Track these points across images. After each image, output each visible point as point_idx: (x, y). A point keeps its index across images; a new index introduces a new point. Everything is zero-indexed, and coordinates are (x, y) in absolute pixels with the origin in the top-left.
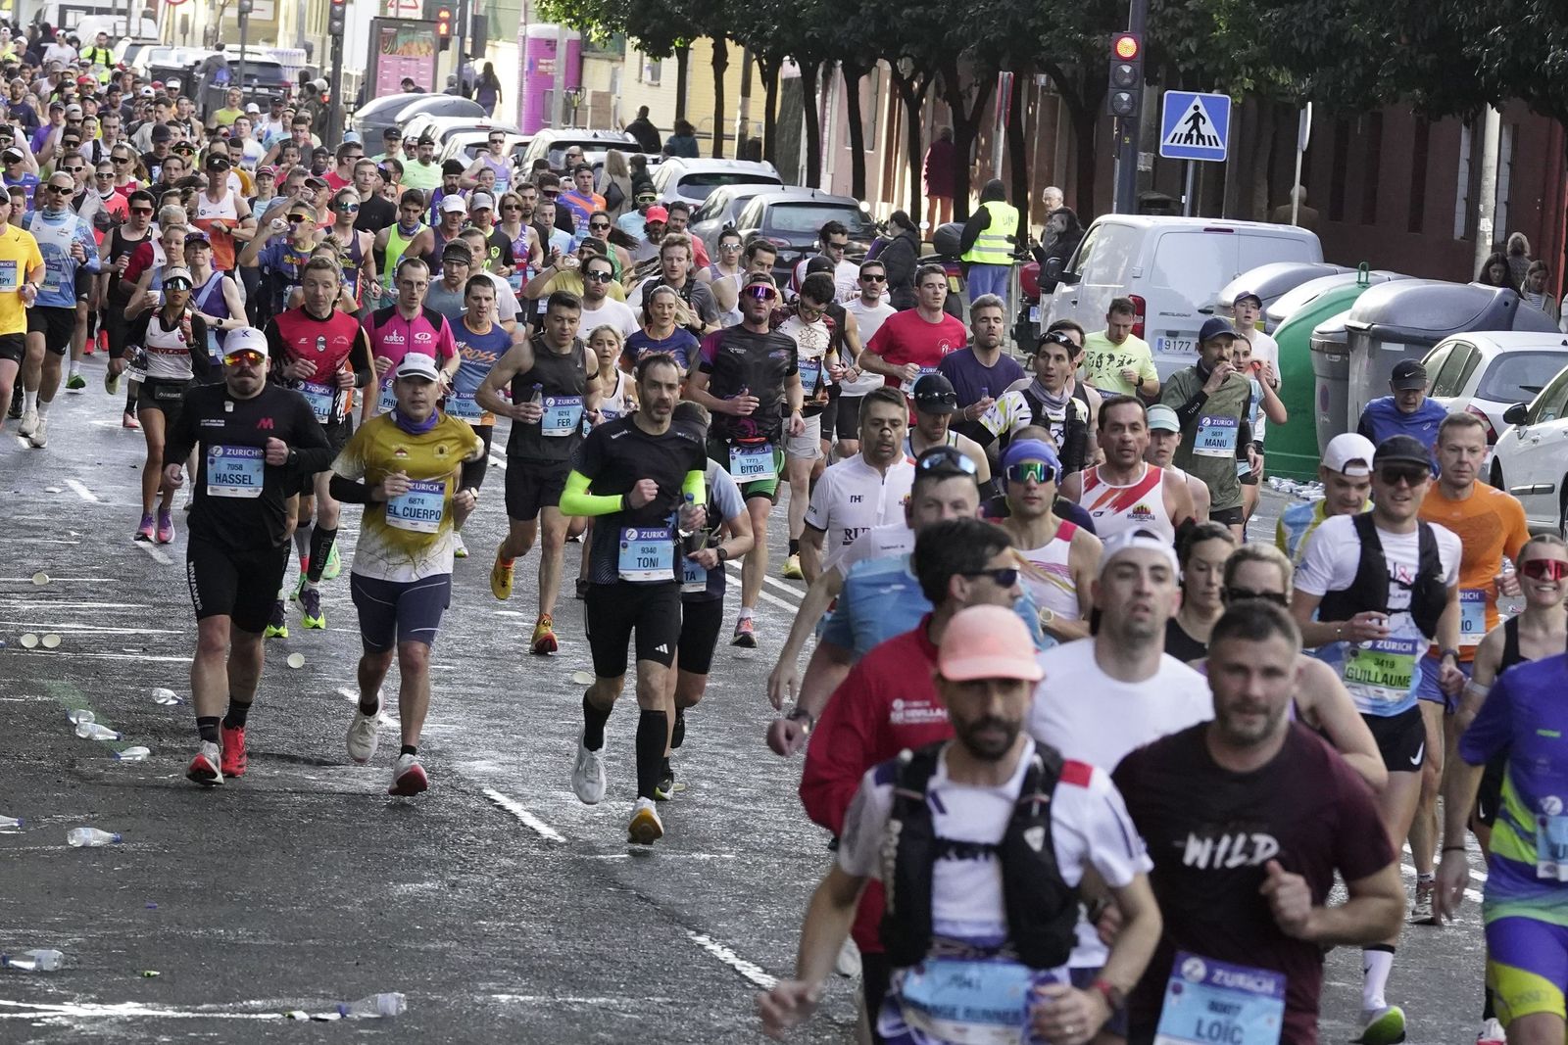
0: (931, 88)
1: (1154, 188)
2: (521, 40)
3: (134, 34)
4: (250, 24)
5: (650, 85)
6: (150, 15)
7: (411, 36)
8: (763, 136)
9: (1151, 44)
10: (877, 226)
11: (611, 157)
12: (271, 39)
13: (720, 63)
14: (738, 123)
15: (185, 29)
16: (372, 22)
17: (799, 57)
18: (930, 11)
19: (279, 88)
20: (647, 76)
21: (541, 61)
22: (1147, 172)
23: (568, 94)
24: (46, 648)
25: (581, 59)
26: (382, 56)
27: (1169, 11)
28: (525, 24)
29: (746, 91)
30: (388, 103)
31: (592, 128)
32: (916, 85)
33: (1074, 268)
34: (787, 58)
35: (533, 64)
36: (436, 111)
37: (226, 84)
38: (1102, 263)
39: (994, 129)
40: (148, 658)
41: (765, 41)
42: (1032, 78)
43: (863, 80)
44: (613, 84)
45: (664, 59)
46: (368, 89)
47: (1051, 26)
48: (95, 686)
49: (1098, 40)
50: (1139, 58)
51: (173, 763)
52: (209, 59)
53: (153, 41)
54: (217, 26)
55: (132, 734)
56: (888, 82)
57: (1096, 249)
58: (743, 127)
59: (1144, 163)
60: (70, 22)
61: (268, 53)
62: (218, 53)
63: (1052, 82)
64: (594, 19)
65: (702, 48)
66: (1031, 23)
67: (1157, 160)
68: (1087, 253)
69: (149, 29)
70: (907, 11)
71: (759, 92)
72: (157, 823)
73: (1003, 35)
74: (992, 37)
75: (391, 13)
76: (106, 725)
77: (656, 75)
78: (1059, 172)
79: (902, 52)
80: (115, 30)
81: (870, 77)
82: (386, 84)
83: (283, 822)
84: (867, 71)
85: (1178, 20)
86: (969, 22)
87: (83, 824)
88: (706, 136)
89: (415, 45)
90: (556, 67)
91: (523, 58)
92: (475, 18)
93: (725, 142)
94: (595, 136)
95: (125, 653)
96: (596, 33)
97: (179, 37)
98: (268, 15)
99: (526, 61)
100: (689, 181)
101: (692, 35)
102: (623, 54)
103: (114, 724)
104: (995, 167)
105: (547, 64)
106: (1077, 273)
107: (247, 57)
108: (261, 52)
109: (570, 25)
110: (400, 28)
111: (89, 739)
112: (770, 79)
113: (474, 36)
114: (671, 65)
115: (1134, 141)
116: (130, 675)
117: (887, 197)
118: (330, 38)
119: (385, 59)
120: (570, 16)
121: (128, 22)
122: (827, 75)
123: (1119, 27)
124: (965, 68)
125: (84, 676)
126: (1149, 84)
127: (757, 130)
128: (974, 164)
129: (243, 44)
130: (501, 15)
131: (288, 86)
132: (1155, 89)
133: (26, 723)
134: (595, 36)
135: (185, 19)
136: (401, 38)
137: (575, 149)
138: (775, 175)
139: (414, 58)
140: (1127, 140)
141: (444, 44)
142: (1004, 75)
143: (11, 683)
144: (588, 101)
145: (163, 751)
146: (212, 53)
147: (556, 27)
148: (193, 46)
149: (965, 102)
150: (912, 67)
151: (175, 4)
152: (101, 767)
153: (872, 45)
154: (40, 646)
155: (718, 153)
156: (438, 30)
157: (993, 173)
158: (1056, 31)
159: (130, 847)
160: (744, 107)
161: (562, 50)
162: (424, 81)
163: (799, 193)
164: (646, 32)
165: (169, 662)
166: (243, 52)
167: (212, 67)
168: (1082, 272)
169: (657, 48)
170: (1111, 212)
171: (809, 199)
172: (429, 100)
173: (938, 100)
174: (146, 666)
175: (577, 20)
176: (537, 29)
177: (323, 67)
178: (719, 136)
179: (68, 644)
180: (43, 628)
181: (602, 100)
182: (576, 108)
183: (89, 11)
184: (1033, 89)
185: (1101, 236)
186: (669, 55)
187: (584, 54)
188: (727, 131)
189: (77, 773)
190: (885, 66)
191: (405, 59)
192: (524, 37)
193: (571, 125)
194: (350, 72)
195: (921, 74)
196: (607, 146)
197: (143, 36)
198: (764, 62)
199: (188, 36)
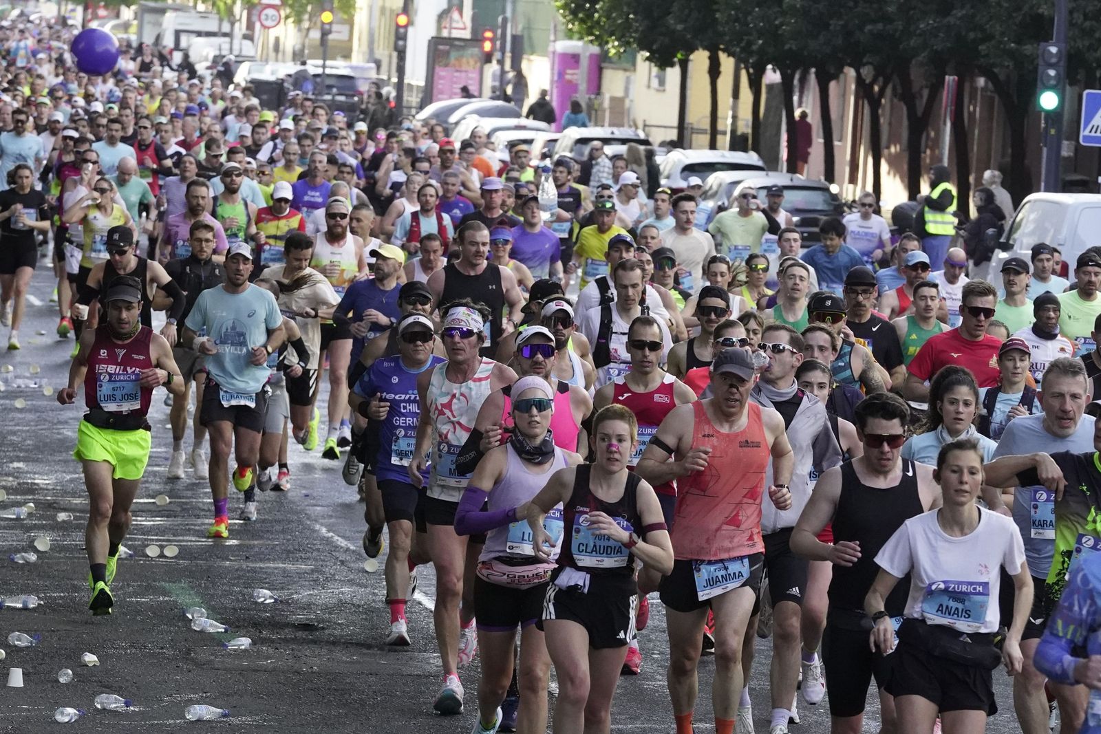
0: (889, 91)
1: (1075, 171)
2: (551, 55)
3: (236, 52)
4: (330, 44)
5: (658, 90)
6: (249, 37)
7: (461, 53)
8: (749, 131)
9: (1072, 51)
10: (845, 204)
11: (630, 150)
12: (347, 55)
13: (714, 71)
14: (730, 121)
15: (277, 48)
16: (429, 41)
17: (780, 66)
18: (888, 27)
19: (354, 96)
20: (655, 83)
21: (569, 71)
22: (1069, 158)
23: (590, 99)
24: (166, 557)
25: (600, 70)
26: (438, 69)
27: (1088, 24)
28: (554, 41)
29: (736, 94)
30: (443, 108)
31: (611, 125)
32: (876, 88)
33: (1008, 238)
34: (770, 67)
35: (561, 75)
36: (483, 113)
37: (310, 93)
38: (1032, 233)
39: (942, 122)
40: (251, 565)
41: (751, 53)
42: (973, 81)
43: (833, 85)
44: (627, 90)
45: (669, 70)
46: (428, 96)
47: (988, 38)
48: (206, 588)
49: (1028, 49)
50: (1062, 63)
51: (271, 651)
52: (296, 73)
53: (251, 59)
54: (304, 46)
55: (237, 627)
56: (853, 87)
57: (1028, 221)
58: (734, 124)
59: (1067, 150)
60: (183, 44)
61: (345, 67)
62: (302, 68)
63: (990, 85)
64: (611, 36)
65: (700, 59)
66: (972, 35)
67: (1078, 148)
68: (1020, 224)
69: (248, 48)
70: (869, 27)
71: (746, 95)
72: (259, 701)
73: (949, 45)
74: (938, 47)
75: (445, 34)
76: (216, 620)
77: (662, 82)
78: (995, 157)
79: (865, 60)
80: (220, 50)
81: (838, 82)
82: (441, 92)
83: (361, 700)
84: (835, 77)
85: (1094, 31)
86: (920, 35)
87: (198, 703)
88: (703, 132)
89: (464, 60)
90: (579, 76)
91: (552, 69)
92: (514, 38)
93: (719, 137)
94: (613, 133)
95: (231, 560)
96: (613, 47)
97: (272, 54)
98: (345, 37)
99: (556, 72)
100: (690, 169)
101: (692, 49)
102: (634, 64)
103: (222, 619)
104: (942, 154)
105: (572, 74)
106: (1011, 242)
107: (328, 71)
108: (339, 67)
109: (591, 41)
110: (452, 46)
111: (202, 632)
112: (755, 84)
113: (513, 51)
114: (673, 74)
115: (1059, 131)
116: (235, 579)
117: (853, 180)
118: (395, 54)
119: (441, 72)
120: (592, 34)
121: (231, 43)
122: (803, 81)
123: (1047, 38)
124: (917, 75)
125: (197, 580)
126: (1071, 84)
127: (745, 127)
128: (925, 152)
129: (324, 60)
130: (535, 35)
131: (361, 94)
132: (1076, 89)
133: (151, 618)
134: (613, 51)
135: (277, 40)
136: (453, 55)
137: (595, 143)
138: (760, 163)
139: (466, 69)
140: (1053, 132)
141: (488, 58)
142: (950, 79)
143: (139, 586)
144: (606, 104)
145: (264, 641)
146: (299, 68)
147: (580, 43)
148: (284, 61)
149: (918, 102)
150: (872, 73)
151: (269, 28)
152: (212, 655)
153: (840, 55)
154: (162, 556)
155: (713, 146)
156: (482, 48)
157: (941, 160)
158: (993, 42)
159: (235, 721)
160: (735, 108)
161: (584, 62)
162: (473, 89)
163: (779, 178)
164: (654, 47)
165: (268, 568)
166: (324, 67)
167: (299, 80)
168: (1015, 240)
169: (662, 60)
170: (1038, 190)
171: (788, 183)
172: (476, 104)
173: (895, 100)
174: (249, 571)
175: (597, 37)
176: (565, 45)
177: (389, 79)
178: (714, 132)
179: (184, 553)
180: (164, 541)
181: (618, 103)
182: (596, 111)
183: (199, 34)
184: (974, 90)
185: (1031, 211)
186: (672, 65)
187: (603, 65)
188: (720, 127)
189: (193, 660)
190: (851, 72)
191: (457, 71)
192: (554, 53)
193: (592, 123)
194: (414, 83)
195: (881, 79)
196: (623, 141)
197: (244, 53)
198: (751, 71)
199: (280, 55)
